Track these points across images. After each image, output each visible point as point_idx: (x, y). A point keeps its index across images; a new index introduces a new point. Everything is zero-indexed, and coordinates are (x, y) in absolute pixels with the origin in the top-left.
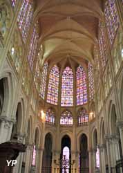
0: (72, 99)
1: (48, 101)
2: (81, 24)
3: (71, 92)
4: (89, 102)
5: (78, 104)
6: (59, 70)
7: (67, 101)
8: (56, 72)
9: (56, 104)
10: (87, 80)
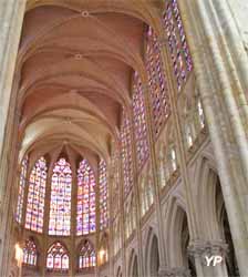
0: (68, 222)
1: (27, 227)
2: (93, 101)
3: (68, 209)
4: (98, 231)
5: (79, 234)
6: (48, 165)
7: (60, 225)
8: (42, 169)
9: (40, 231)
10: (97, 189)
